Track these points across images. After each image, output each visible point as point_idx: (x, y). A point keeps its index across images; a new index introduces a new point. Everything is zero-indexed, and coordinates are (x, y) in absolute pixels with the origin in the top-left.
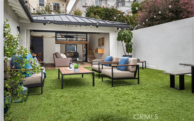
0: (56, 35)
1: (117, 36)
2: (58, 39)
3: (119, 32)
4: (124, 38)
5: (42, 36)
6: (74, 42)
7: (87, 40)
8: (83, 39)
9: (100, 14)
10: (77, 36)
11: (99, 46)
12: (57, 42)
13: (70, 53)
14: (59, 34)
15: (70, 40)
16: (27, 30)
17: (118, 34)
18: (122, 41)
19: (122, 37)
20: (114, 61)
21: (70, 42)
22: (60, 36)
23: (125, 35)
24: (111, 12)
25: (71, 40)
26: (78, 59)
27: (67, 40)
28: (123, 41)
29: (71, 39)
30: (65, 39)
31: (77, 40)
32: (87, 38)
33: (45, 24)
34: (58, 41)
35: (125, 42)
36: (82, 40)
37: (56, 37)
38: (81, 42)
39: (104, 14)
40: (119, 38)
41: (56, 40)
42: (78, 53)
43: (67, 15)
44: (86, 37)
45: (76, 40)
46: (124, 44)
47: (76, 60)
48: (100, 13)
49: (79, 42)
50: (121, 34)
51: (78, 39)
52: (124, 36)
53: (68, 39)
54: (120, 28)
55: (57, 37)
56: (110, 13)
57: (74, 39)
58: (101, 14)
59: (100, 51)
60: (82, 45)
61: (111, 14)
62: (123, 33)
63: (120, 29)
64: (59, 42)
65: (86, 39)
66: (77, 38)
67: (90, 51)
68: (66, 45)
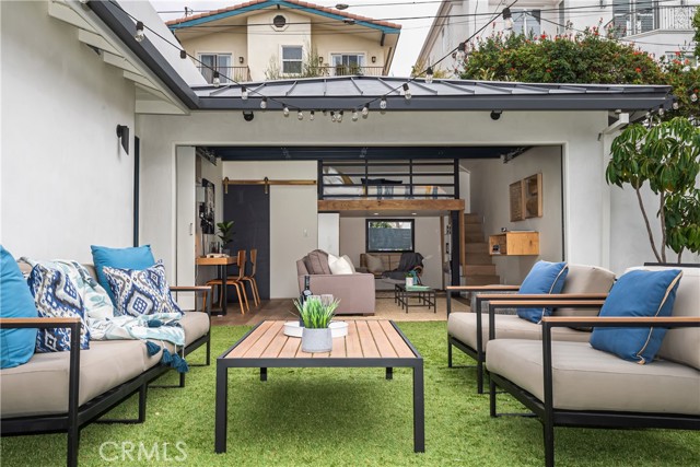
0: (321, 175)
1: (608, 157)
2: (327, 191)
3: (619, 133)
4: (652, 168)
5: (266, 179)
6: (400, 202)
7: (457, 196)
8: (440, 191)
9: (524, 72)
10: (411, 175)
11: (516, 218)
12: (326, 205)
13: (386, 257)
14: (334, 172)
15: (379, 196)
16: (177, 146)
17: (614, 149)
18: (637, 185)
19: (635, 164)
20: (578, 289)
21: (380, 203)
22: (338, 180)
23: (653, 151)
24: (581, 55)
25: (386, 196)
26: (410, 283)
27: (366, 195)
28: (647, 183)
29: (384, 191)
30: (360, 191)
31: (411, 195)
32: (456, 185)
33: (249, 118)
34: (328, 202)
35: (657, 186)
36: (435, 196)
37: (321, 185)
38: (429, 206)
39: (545, 70)
40: (621, 171)
41: (321, 196)
42: (419, 257)
43: (360, 78)
44: (451, 180)
45: (405, 196)
46: (654, 201)
47: (401, 288)
48: (525, 67)
49: (422, 203)
50: (633, 146)
51: (417, 190)
52: (648, 152)
53: (373, 190)
54: (624, 111)
55: (326, 182)
56: (574, 63)
57: (398, 190)
58: (534, 70)
59: (515, 244)
60: (439, 218)
61: (583, 65)
62: (643, 142)
63: (624, 118)
64: (334, 204)
65: (451, 190)
66: (411, 186)
67: (472, 246)
68: (367, 221)
